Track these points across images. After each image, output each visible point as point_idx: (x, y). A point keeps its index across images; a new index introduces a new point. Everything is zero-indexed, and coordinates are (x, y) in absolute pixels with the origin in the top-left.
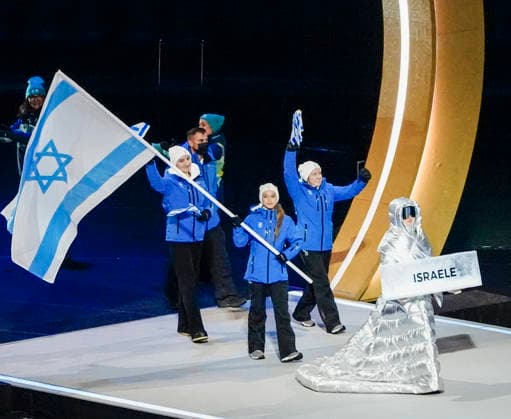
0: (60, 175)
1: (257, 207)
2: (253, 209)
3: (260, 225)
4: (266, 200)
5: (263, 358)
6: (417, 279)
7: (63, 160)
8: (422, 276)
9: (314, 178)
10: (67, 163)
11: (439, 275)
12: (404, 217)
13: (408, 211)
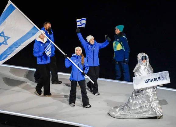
0: (5, 43)
1: (74, 55)
2: (73, 55)
3: (75, 61)
4: (77, 52)
5: (74, 106)
6: (146, 82)
7: (6, 38)
8: (148, 81)
9: (91, 41)
10: (7, 39)
11: (154, 80)
12: (142, 60)
13: (144, 58)
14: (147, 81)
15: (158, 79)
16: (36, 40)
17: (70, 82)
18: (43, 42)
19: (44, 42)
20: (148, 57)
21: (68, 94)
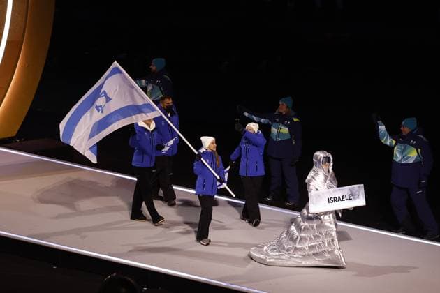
3: (208, 161)
6: (330, 201)
11: (342, 199)
12: (323, 163)
14: (332, 200)
15: (347, 198)
16: (138, 125)
17: (198, 199)
18: (148, 128)
19: (151, 129)
20: (331, 159)
21: (197, 220)
